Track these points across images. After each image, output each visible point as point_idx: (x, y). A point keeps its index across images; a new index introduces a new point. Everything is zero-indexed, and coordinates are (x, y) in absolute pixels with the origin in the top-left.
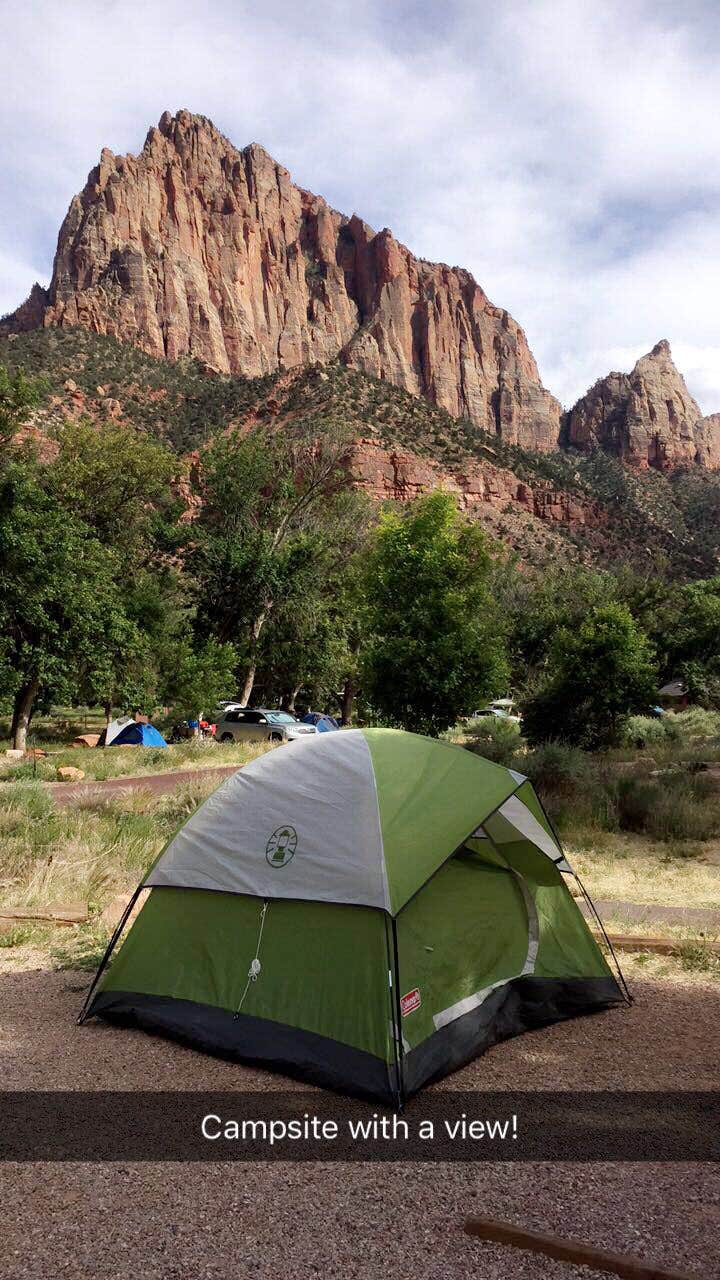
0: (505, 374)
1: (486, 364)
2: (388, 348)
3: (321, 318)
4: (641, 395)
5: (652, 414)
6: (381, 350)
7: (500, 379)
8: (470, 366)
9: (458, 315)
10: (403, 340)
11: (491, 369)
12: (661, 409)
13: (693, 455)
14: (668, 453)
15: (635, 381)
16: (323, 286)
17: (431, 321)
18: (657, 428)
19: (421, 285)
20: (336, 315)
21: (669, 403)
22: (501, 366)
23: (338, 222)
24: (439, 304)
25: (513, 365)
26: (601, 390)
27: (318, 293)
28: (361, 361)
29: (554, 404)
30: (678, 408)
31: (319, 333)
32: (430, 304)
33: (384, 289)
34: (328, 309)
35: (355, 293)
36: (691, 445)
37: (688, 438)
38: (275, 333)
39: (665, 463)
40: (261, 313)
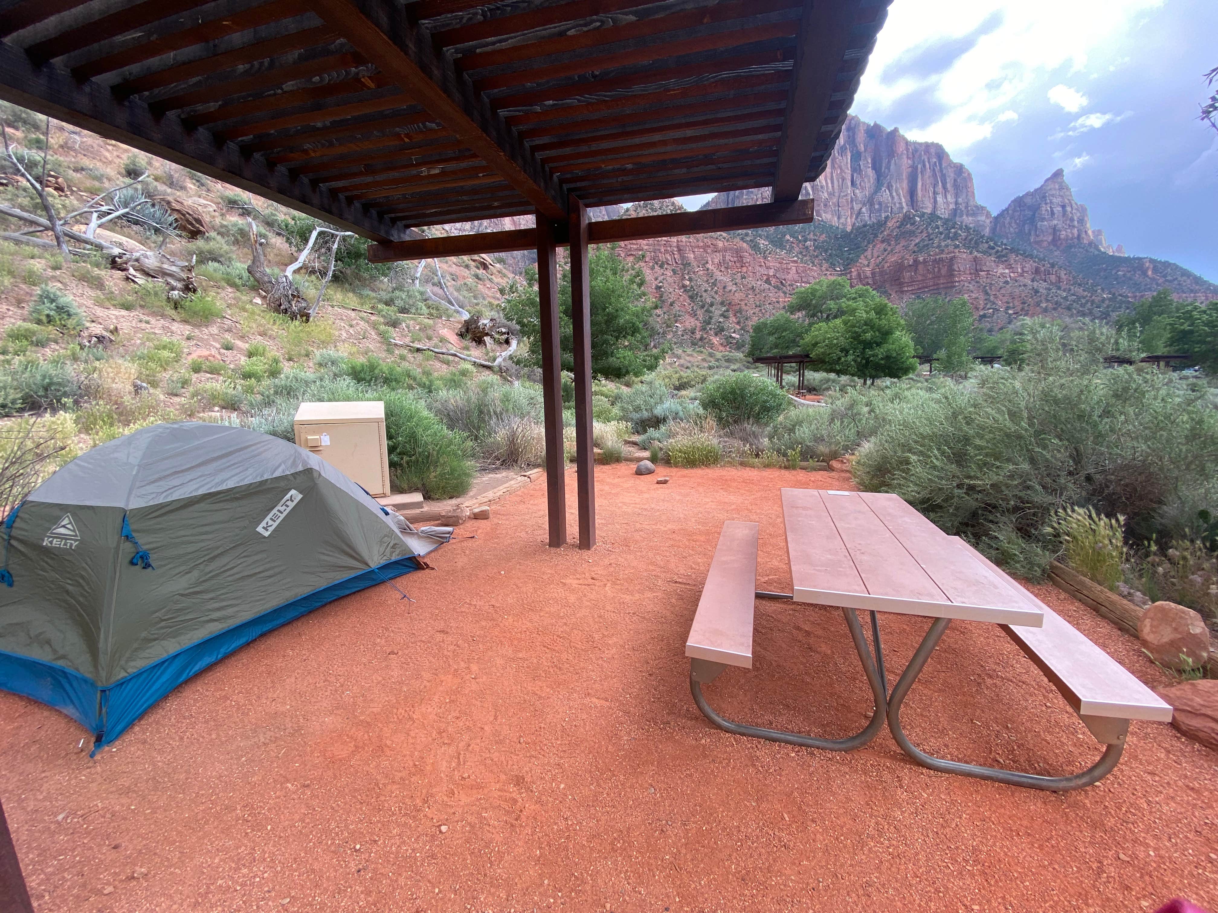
0: (960, 200)
1: (949, 197)
2: (894, 194)
3: (858, 183)
4: (1046, 204)
5: (1053, 213)
6: (891, 194)
7: (956, 203)
8: (940, 199)
9: (934, 170)
10: (903, 189)
11: (950, 198)
12: (1058, 210)
13: (1076, 235)
14: (1062, 237)
15: (1041, 194)
16: (859, 165)
17: (920, 175)
18: (1055, 222)
19: (914, 156)
20: (866, 180)
21: (1063, 207)
22: (957, 196)
23: (865, 128)
24: (924, 166)
25: (965, 194)
26: (1019, 202)
27: (856, 169)
28: (880, 204)
29: (988, 215)
30: (1069, 209)
31: (857, 191)
32: (919, 166)
33: (893, 161)
34: (861, 177)
35: (876, 167)
36: (1075, 231)
37: (1074, 227)
38: (837, 194)
39: (1060, 242)
40: (830, 185)
